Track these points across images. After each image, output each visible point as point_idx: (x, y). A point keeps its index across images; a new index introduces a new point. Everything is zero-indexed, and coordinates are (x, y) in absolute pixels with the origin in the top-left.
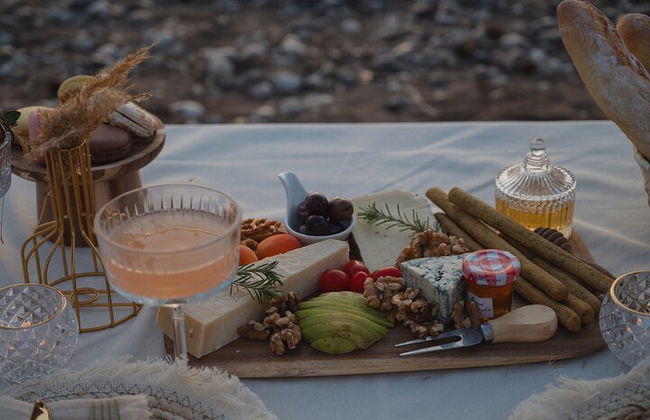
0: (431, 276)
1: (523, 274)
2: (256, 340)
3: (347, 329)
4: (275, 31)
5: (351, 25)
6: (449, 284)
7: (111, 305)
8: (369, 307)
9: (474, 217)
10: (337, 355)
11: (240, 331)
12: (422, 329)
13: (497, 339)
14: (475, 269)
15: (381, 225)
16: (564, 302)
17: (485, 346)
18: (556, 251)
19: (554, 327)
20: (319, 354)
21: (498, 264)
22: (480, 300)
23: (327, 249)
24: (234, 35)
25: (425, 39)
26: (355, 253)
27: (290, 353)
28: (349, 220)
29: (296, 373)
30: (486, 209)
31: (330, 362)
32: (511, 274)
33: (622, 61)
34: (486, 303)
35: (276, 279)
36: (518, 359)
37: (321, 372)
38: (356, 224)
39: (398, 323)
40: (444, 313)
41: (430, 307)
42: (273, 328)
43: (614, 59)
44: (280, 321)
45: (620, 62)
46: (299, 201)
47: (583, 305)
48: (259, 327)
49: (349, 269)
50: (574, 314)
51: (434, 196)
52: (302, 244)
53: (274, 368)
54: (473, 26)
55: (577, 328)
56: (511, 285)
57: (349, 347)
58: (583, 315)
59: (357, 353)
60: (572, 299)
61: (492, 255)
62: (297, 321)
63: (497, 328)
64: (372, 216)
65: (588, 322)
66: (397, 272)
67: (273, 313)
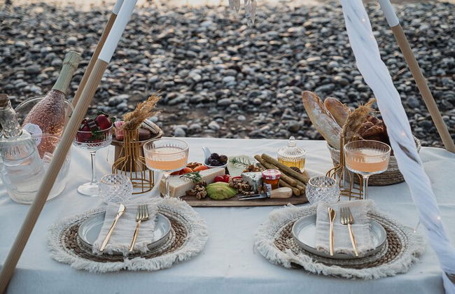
0: (251, 177)
1: (281, 177)
2: (191, 195)
3: (222, 191)
4: (206, 119)
5: (242, 118)
6: (257, 179)
7: (143, 187)
8: (230, 186)
9: (269, 163)
10: (218, 200)
11: (186, 192)
12: (247, 193)
13: (271, 197)
14: (265, 174)
15: (237, 165)
16: (296, 187)
17: (267, 199)
18: (296, 173)
19: (291, 194)
20: (212, 199)
21: (273, 173)
22: (267, 185)
23: (218, 170)
24: (188, 120)
25: (276, 124)
26: (227, 172)
27: (203, 199)
28: (226, 162)
29: (204, 205)
30: (273, 160)
31: (216, 202)
32: (277, 176)
33: (323, 112)
34: (269, 186)
35: (199, 176)
36: (278, 203)
37: (213, 205)
38: (228, 164)
39: (240, 192)
40: (255, 188)
41: (250, 187)
42: (198, 191)
43: (320, 111)
44: (200, 189)
47: (301, 188)
48: (193, 191)
49: (224, 177)
50: (298, 190)
51: (256, 158)
53: (198, 203)
54: (299, 120)
55: (299, 194)
56: (277, 180)
57: (223, 198)
58: (301, 190)
59: (225, 199)
60: (298, 186)
61: (272, 171)
62: (206, 190)
63: (271, 193)
64: (234, 161)
65: (302, 194)
66: (241, 177)
67: (198, 187)
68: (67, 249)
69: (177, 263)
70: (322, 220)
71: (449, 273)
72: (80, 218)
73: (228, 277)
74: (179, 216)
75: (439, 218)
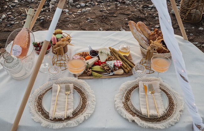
0: (110, 64)
1: (122, 65)
6: (112, 66)
7: (65, 66)
8: (101, 69)
9: (115, 53)
14: (116, 64)
15: (103, 54)
21: (119, 63)
23: (95, 59)
26: (99, 59)
29: (91, 78)
34: (117, 68)
38: (99, 54)
44: (89, 70)
45: (137, 31)
46: (91, 50)
48: (86, 71)
49: (98, 61)
50: (127, 71)
51: (110, 48)
52: (92, 58)
61: (118, 61)
64: (101, 52)
66: (105, 63)
67: (88, 69)
68: (38, 112)
69: (85, 120)
70: (142, 92)
71: (196, 124)
72: (42, 90)
73: (106, 127)
74: (82, 88)
75: (195, 105)
